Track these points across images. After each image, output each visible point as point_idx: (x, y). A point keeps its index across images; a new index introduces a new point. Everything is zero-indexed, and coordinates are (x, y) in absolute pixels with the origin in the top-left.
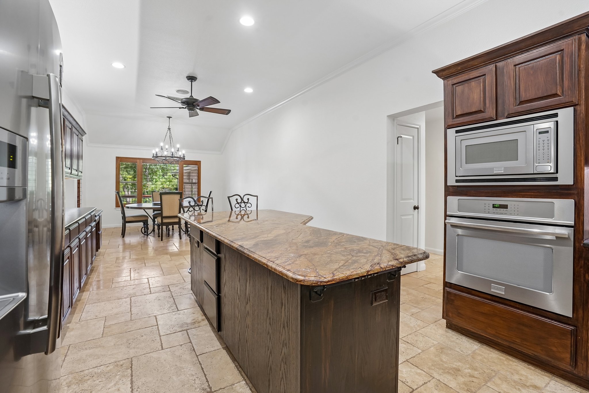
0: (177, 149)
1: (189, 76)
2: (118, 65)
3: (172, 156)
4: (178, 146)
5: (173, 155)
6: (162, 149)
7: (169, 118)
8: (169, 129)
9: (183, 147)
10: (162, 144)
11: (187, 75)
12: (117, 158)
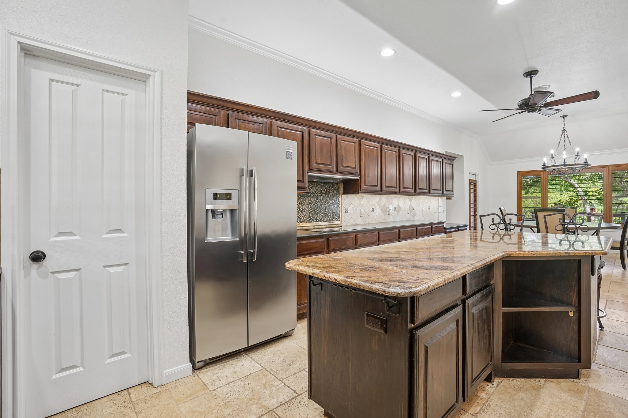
0: (577, 153)
1: (526, 73)
2: (456, 94)
3: (564, 164)
4: (577, 149)
5: (564, 162)
6: (552, 157)
7: (564, 117)
8: (564, 131)
9: (584, 150)
10: (552, 152)
11: (522, 73)
12: (519, 173)
